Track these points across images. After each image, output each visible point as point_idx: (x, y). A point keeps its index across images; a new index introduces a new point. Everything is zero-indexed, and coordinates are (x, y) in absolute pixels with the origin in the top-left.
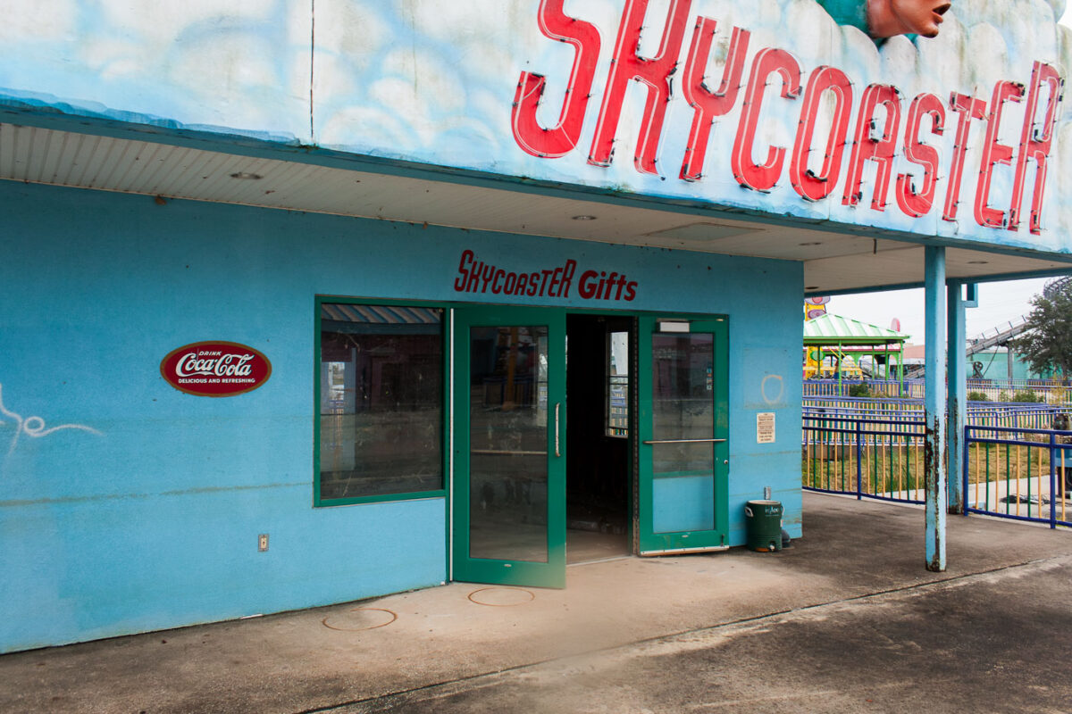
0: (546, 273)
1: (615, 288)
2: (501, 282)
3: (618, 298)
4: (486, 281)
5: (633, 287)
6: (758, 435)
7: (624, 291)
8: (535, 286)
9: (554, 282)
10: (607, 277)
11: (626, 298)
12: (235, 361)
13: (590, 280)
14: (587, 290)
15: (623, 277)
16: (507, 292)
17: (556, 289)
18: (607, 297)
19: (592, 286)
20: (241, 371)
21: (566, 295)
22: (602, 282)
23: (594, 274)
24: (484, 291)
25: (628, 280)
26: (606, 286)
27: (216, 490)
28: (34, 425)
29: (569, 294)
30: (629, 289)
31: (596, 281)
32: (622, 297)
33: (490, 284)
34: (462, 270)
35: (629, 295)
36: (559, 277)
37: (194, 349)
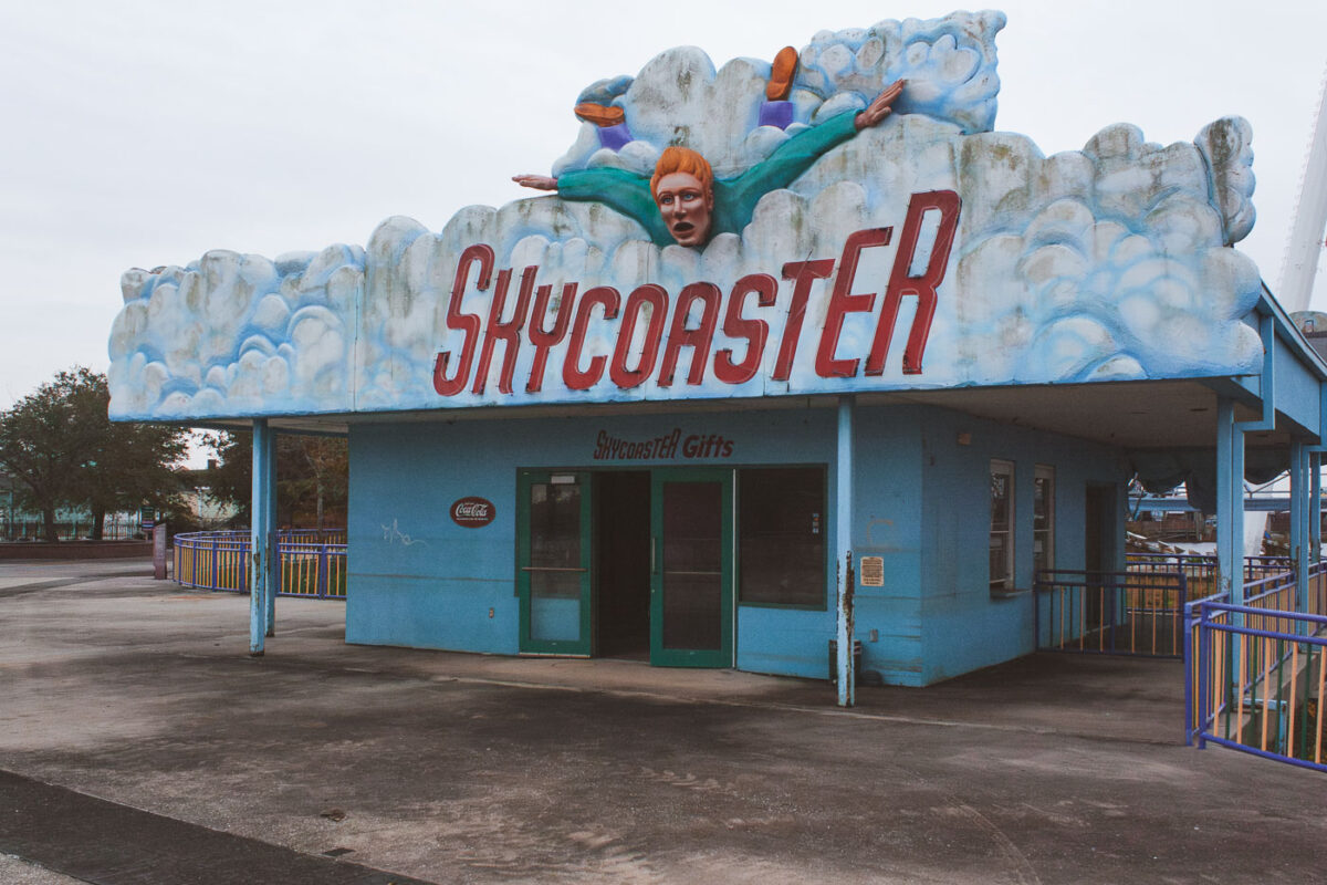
0: (658, 441)
1: (714, 447)
2: (625, 450)
3: (716, 455)
4: (615, 451)
5: (730, 445)
6: (862, 578)
7: (722, 450)
8: (649, 451)
9: (663, 447)
10: (707, 439)
11: (723, 455)
12: (480, 508)
13: (693, 443)
14: (690, 451)
15: (720, 438)
16: (628, 457)
17: (665, 451)
18: (707, 455)
19: (694, 448)
20: (482, 513)
21: (672, 457)
22: (702, 445)
23: (696, 438)
24: (613, 457)
25: (725, 439)
26: (705, 446)
27: (470, 579)
28: (406, 539)
29: (675, 455)
30: (726, 447)
31: (698, 443)
32: (720, 454)
33: (617, 453)
34: (599, 445)
35: (726, 452)
36: (668, 442)
37: (460, 502)
